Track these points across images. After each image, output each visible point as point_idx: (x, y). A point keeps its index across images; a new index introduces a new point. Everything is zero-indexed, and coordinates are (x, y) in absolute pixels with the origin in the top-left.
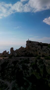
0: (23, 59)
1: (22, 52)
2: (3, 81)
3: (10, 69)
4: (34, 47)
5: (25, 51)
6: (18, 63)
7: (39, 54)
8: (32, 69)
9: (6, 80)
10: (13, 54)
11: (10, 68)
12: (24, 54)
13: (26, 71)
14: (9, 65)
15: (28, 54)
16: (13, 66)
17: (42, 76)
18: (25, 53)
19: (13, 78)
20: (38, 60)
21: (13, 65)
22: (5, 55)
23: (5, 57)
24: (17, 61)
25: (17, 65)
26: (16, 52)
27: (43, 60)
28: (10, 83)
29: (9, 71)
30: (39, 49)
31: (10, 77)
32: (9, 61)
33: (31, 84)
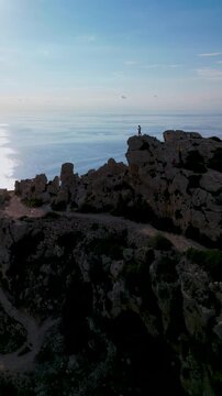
0: (104, 228)
1: (109, 190)
2: (14, 313)
3: (46, 268)
4: (158, 177)
5: (125, 185)
6: (79, 245)
7: (174, 218)
8: (123, 290)
9: (26, 310)
10: (70, 194)
11: (47, 261)
12: (113, 199)
13: (101, 291)
14: (46, 248)
15: (131, 204)
16: (59, 255)
17: (166, 327)
18: (120, 195)
19: (51, 307)
20: (157, 253)
21: (58, 251)
22: (39, 197)
23: (39, 204)
24: (80, 236)
25: (75, 251)
26: (86, 185)
27: (176, 262)
28: (40, 325)
29: (41, 277)
30: (177, 192)
31: (42, 302)
32: (45, 232)
33: (111, 350)
